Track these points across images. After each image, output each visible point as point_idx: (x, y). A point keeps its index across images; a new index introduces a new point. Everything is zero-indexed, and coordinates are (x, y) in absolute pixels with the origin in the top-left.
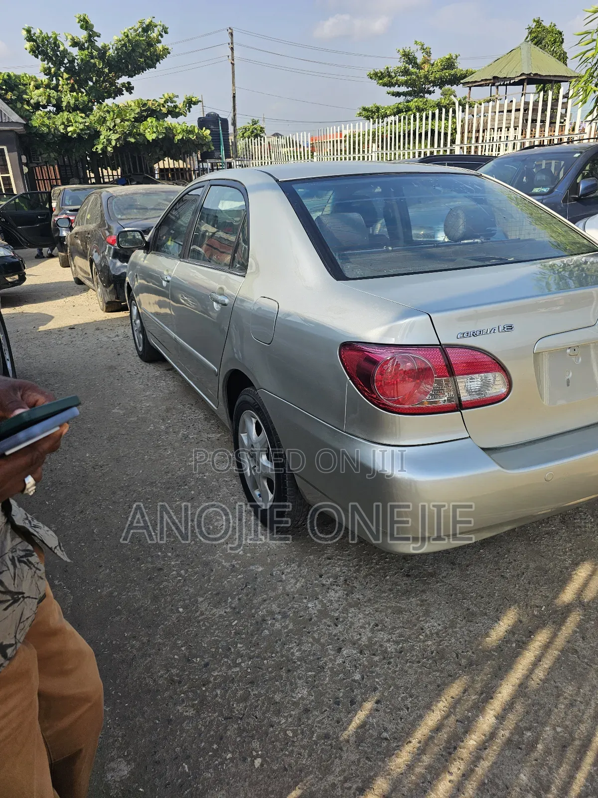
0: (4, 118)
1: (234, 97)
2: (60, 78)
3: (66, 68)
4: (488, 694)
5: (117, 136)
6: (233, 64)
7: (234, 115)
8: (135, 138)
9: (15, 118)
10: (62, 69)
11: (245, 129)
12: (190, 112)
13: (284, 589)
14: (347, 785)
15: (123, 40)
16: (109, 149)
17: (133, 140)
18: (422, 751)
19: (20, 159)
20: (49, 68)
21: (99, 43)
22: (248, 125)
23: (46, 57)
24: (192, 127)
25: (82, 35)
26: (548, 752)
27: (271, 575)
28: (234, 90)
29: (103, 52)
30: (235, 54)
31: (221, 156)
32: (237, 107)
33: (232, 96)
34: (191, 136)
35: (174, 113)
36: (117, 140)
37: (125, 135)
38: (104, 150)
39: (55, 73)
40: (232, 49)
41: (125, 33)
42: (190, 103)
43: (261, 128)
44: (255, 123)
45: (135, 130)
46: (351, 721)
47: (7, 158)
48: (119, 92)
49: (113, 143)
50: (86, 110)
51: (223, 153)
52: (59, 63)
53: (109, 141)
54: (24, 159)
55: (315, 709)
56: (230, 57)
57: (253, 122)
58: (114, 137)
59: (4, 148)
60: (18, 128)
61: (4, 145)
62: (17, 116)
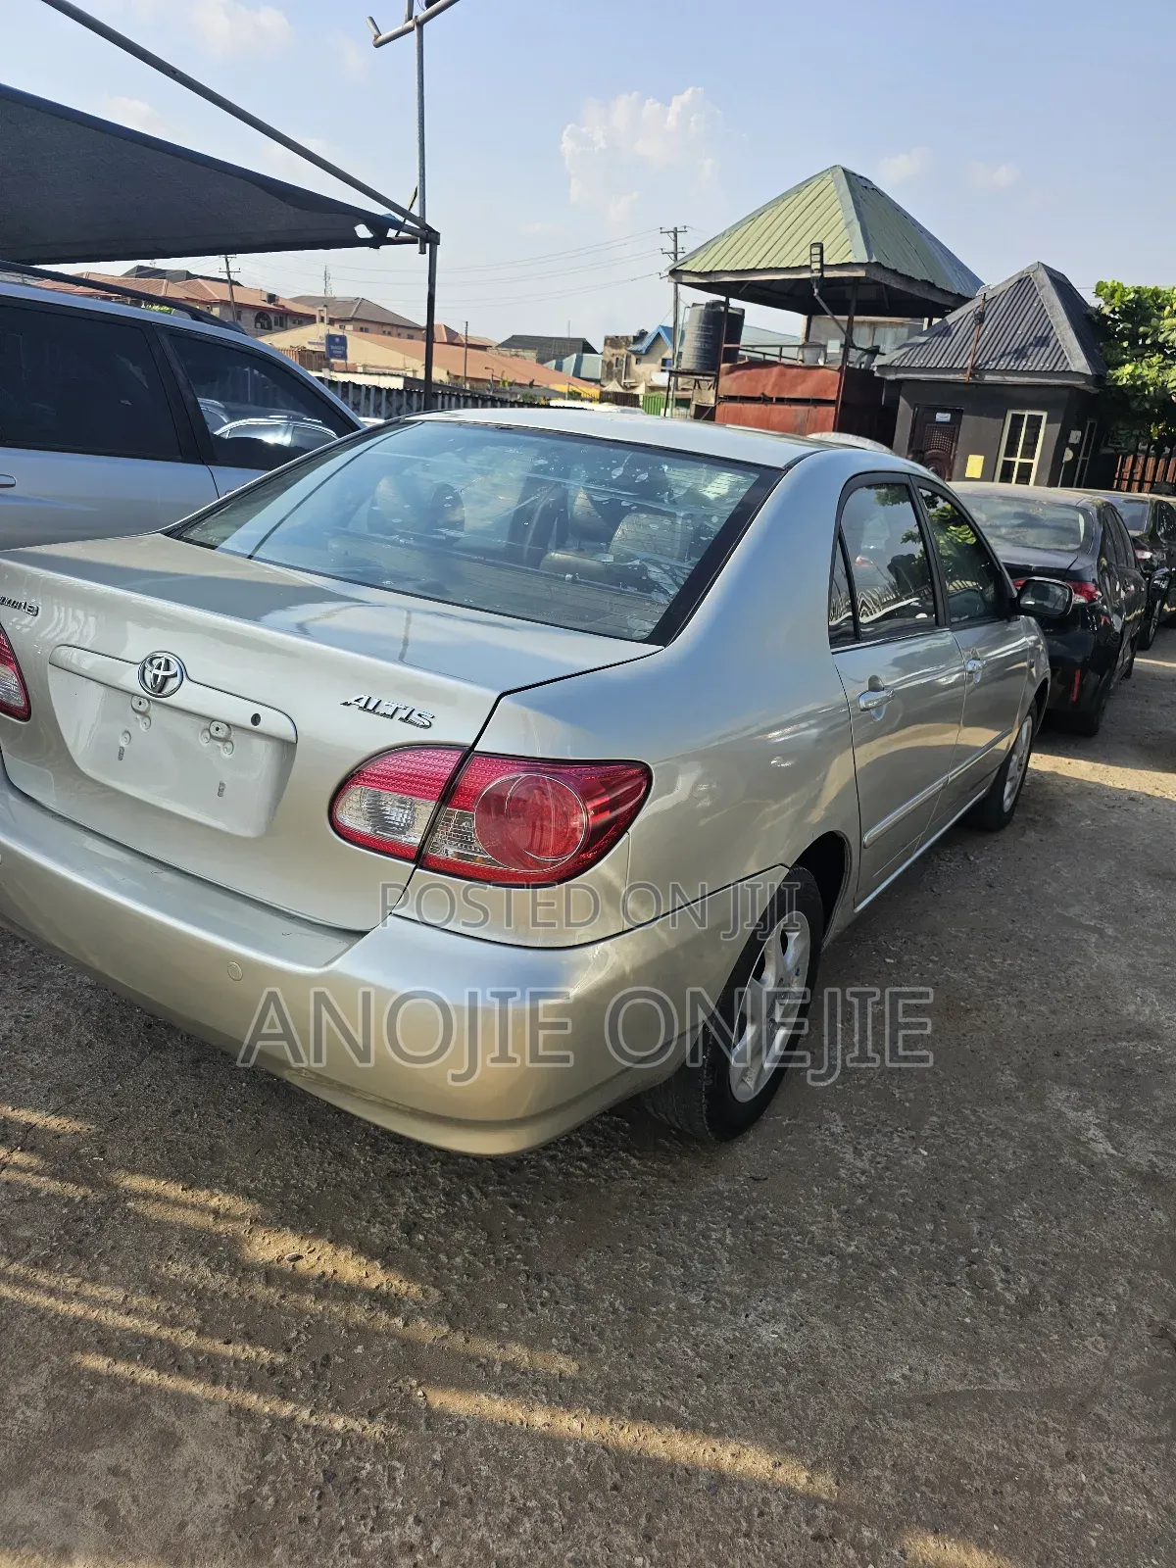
0: (1059, 364)
9: (1079, 363)
19: (1064, 436)
47: (1042, 432)
54: (1074, 436)
59: (1045, 415)
60: (1079, 383)
61: (1044, 410)
62: (1084, 361)
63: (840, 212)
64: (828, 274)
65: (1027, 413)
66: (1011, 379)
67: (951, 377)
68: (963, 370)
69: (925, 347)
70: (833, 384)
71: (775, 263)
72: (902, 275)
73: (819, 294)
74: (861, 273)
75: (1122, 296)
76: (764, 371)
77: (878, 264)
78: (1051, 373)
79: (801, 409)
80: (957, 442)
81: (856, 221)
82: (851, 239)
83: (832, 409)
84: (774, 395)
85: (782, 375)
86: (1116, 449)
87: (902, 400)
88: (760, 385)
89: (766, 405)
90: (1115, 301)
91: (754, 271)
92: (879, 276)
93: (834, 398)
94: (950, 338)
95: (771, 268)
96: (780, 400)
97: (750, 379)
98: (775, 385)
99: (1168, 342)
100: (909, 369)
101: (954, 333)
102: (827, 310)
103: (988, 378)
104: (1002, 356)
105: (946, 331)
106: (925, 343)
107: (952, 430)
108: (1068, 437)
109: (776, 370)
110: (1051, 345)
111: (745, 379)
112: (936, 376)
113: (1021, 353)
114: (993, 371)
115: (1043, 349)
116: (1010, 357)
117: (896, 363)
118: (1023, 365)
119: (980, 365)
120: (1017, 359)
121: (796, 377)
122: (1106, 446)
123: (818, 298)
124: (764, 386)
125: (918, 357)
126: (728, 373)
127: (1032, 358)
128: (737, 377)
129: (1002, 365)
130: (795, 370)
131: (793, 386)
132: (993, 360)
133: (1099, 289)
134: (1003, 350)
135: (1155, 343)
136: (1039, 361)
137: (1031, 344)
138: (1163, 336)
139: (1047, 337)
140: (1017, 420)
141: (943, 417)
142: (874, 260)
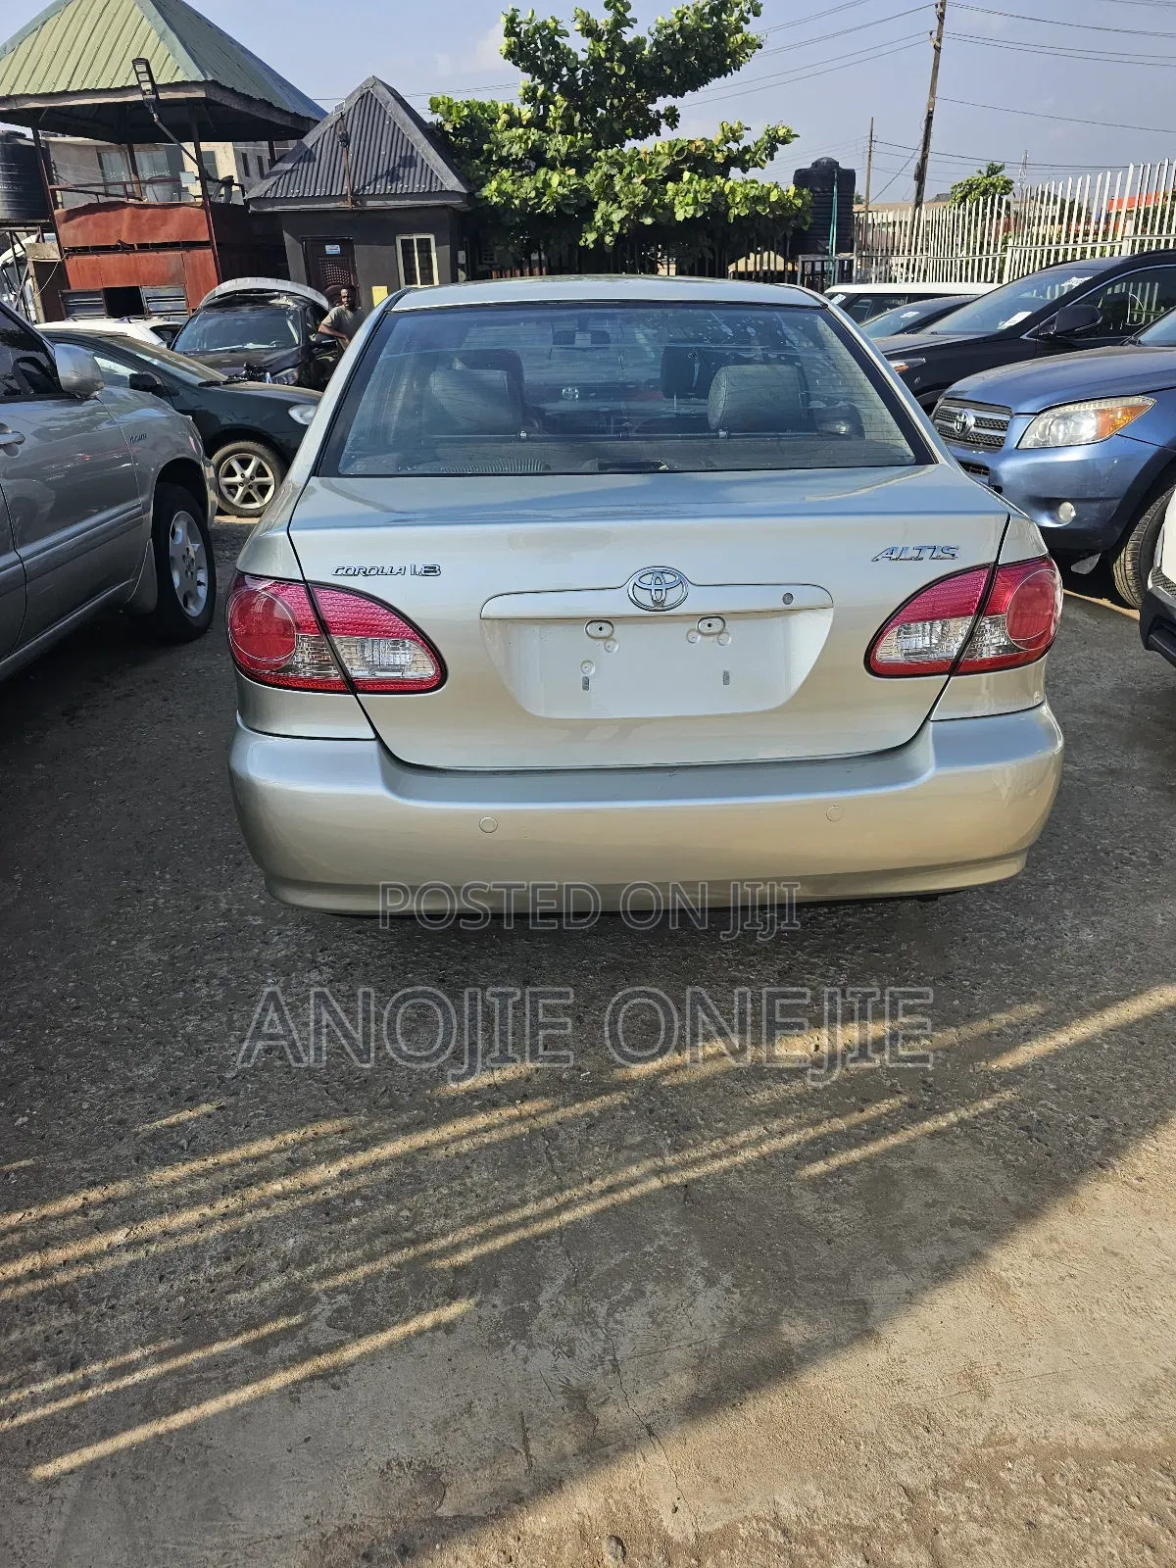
0: (434, 185)
1: (929, 119)
2: (551, 107)
3: (561, 84)
4: (365, 1144)
5: (622, 214)
6: (938, 49)
7: (924, 158)
8: (653, 216)
9: (452, 183)
10: (556, 87)
11: (971, 185)
12: (772, 159)
13: (259, 953)
14: (84, 1175)
15: (672, 26)
16: (608, 239)
17: (648, 221)
18: (206, 1173)
19: (454, 257)
20: (535, 89)
21: (629, 36)
22: (978, 176)
23: (533, 67)
24: (765, 190)
25: (603, 18)
26: (355, 1230)
27: (264, 933)
28: (932, 104)
29: (631, 52)
30: (945, 28)
31: (829, 247)
32: (932, 141)
33: (925, 117)
34: (759, 208)
35: (741, 160)
36: (622, 221)
37: (638, 211)
38: (599, 242)
39: (544, 95)
40: (941, 17)
41: (678, 12)
42: (774, 142)
43: (1006, 182)
44: (993, 170)
45: (656, 201)
46: (168, 1116)
47: (434, 255)
48: (652, 127)
49: (616, 228)
50: (581, 162)
51: (833, 240)
52: (549, 78)
53: (608, 223)
54: (462, 256)
55: (141, 1092)
56: (935, 35)
57: (989, 169)
58: (617, 216)
59: (432, 237)
60: (456, 202)
61: (430, 232)
62: (455, 180)
63: (145, 21)
64: (163, 96)
65: (415, 237)
66: (392, 203)
67: (331, 205)
68: (342, 197)
69: (294, 174)
70: (201, 223)
71: (91, 82)
72: (240, 94)
73: (160, 119)
74: (200, 94)
75: (459, 112)
76: (112, 214)
77: (214, 83)
78: (429, 194)
79: (172, 255)
80: (355, 274)
81: (169, 30)
82: (172, 52)
83: (209, 251)
84: (134, 242)
85: (134, 217)
86: (490, 265)
87: (287, 236)
88: (112, 232)
89: (128, 253)
90: (453, 117)
91: (65, 94)
92: (218, 97)
93: (206, 238)
94: (316, 164)
95: (86, 90)
96: (144, 247)
97: (96, 224)
98: (131, 230)
99: (511, 155)
100: (286, 200)
101: (317, 156)
102: (172, 137)
103: (370, 204)
104: (376, 179)
105: (308, 156)
106: (292, 171)
107: (346, 260)
108: (457, 258)
109: (126, 212)
110: (419, 165)
111: (90, 226)
112: (317, 206)
113: (392, 176)
114: (373, 197)
115: (412, 170)
116: (384, 180)
117: (271, 195)
118: (401, 187)
119: (358, 191)
120: (392, 182)
121: (152, 218)
122: (481, 263)
123: (160, 125)
124: (119, 232)
125: (291, 187)
126: (66, 221)
127: (406, 179)
128: (79, 225)
129: (380, 188)
130: (150, 211)
131: (154, 230)
132: (369, 184)
133: (434, 106)
134: (374, 173)
135: (501, 158)
136: (412, 182)
137: (399, 166)
138: (506, 149)
139: (411, 156)
140: (407, 245)
141: (332, 249)
142: (210, 78)
